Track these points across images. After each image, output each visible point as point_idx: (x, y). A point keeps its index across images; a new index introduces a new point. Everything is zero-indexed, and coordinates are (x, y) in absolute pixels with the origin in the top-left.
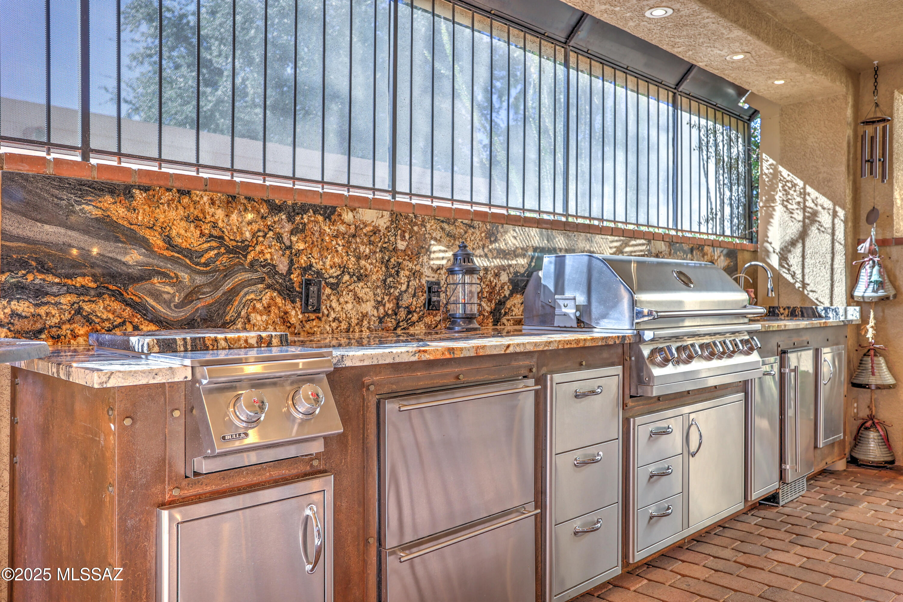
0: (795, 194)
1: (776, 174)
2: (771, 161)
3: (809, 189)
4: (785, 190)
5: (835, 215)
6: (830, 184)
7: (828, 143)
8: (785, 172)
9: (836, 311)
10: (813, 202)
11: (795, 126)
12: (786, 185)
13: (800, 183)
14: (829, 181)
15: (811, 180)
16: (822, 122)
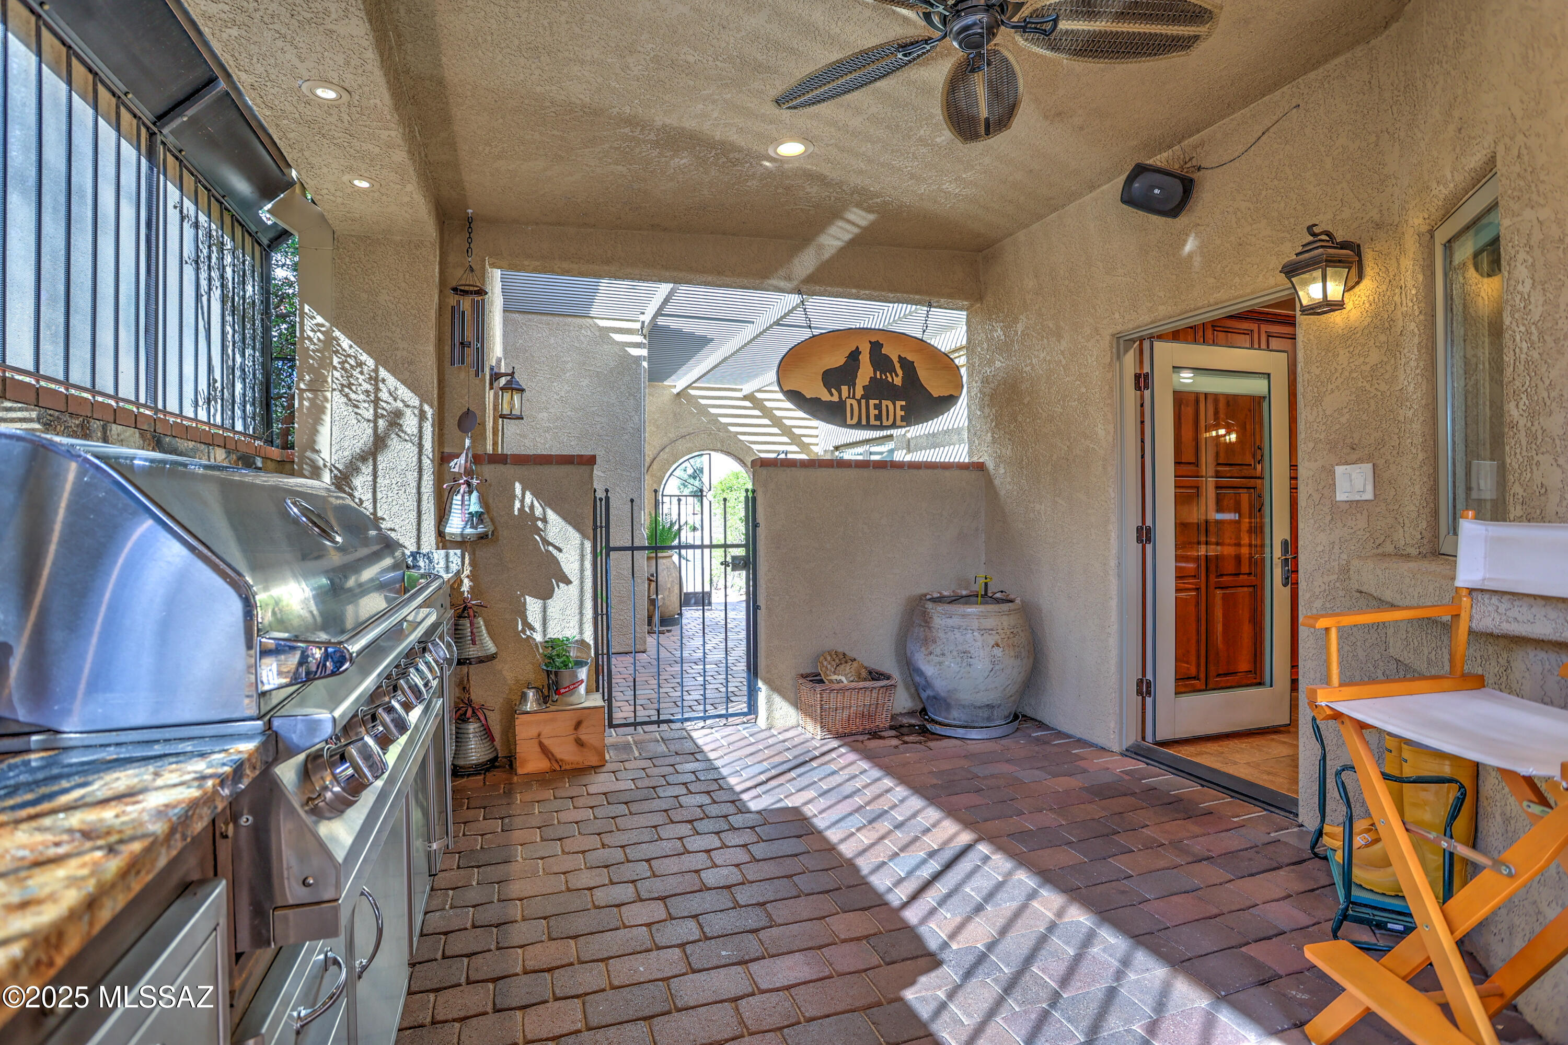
0: (361, 377)
1: (329, 342)
2: (319, 319)
3: (383, 373)
4: (346, 370)
5: (422, 416)
6: (412, 368)
7: (409, 307)
8: (345, 343)
9: (428, 558)
10: (391, 394)
11: (359, 270)
12: (346, 361)
13: (371, 363)
14: (411, 363)
15: (383, 357)
16: (401, 275)
